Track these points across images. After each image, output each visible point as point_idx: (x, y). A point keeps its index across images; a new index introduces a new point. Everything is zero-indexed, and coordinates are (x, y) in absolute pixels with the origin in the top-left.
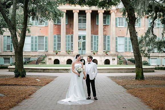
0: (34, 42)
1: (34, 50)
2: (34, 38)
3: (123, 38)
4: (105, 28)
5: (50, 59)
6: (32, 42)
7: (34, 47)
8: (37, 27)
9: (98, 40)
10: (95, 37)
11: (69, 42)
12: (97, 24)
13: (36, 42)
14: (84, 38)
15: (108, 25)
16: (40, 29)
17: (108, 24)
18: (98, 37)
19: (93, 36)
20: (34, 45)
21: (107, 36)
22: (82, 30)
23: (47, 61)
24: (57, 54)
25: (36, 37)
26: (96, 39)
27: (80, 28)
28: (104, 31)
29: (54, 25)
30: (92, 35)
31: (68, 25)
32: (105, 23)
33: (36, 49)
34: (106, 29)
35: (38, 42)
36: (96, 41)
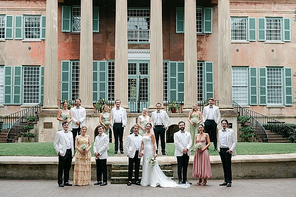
0: (13, 80)
1: (12, 102)
2: (13, 71)
3: (244, 71)
4: (201, 42)
5: (48, 125)
6: (8, 80)
7: (12, 95)
8: (21, 42)
9: (182, 75)
10: (173, 66)
11: (103, 79)
12: (178, 32)
13: (17, 80)
14: (144, 68)
15: (208, 34)
16: (30, 49)
17: (207, 32)
20: (12, 90)
21: (206, 62)
22: (139, 47)
23: (40, 132)
25: (17, 69)
27: (134, 42)
28: (199, 49)
29: (64, 36)
30: (164, 62)
31: (101, 35)
32: (200, 31)
33: (17, 99)
34: (201, 46)
35: (22, 81)
36: (177, 77)
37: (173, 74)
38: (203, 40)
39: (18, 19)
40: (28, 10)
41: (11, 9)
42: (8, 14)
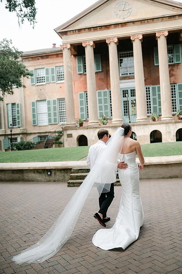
0: (52, 109)
1: (53, 122)
2: (52, 103)
4: (173, 70)
5: (70, 136)
6: (49, 109)
7: (52, 118)
8: (55, 84)
9: (159, 95)
10: (154, 89)
11: (106, 102)
12: (155, 65)
13: (55, 108)
14: (133, 93)
15: (178, 64)
16: (61, 87)
17: (177, 62)
18: (159, 88)
19: (151, 87)
20: (52, 115)
21: (177, 84)
22: (129, 78)
23: (65, 140)
24: (81, 125)
25: (54, 101)
26: (157, 93)
27: (126, 75)
28: (171, 75)
29: (79, 76)
30: (148, 87)
31: (103, 73)
32: (173, 62)
33: (55, 120)
34: (174, 73)
35: (58, 109)
36: (157, 97)
37: (154, 94)
38: (175, 69)
39: (53, 69)
40: (57, 63)
41: (48, 64)
42: (46, 67)
